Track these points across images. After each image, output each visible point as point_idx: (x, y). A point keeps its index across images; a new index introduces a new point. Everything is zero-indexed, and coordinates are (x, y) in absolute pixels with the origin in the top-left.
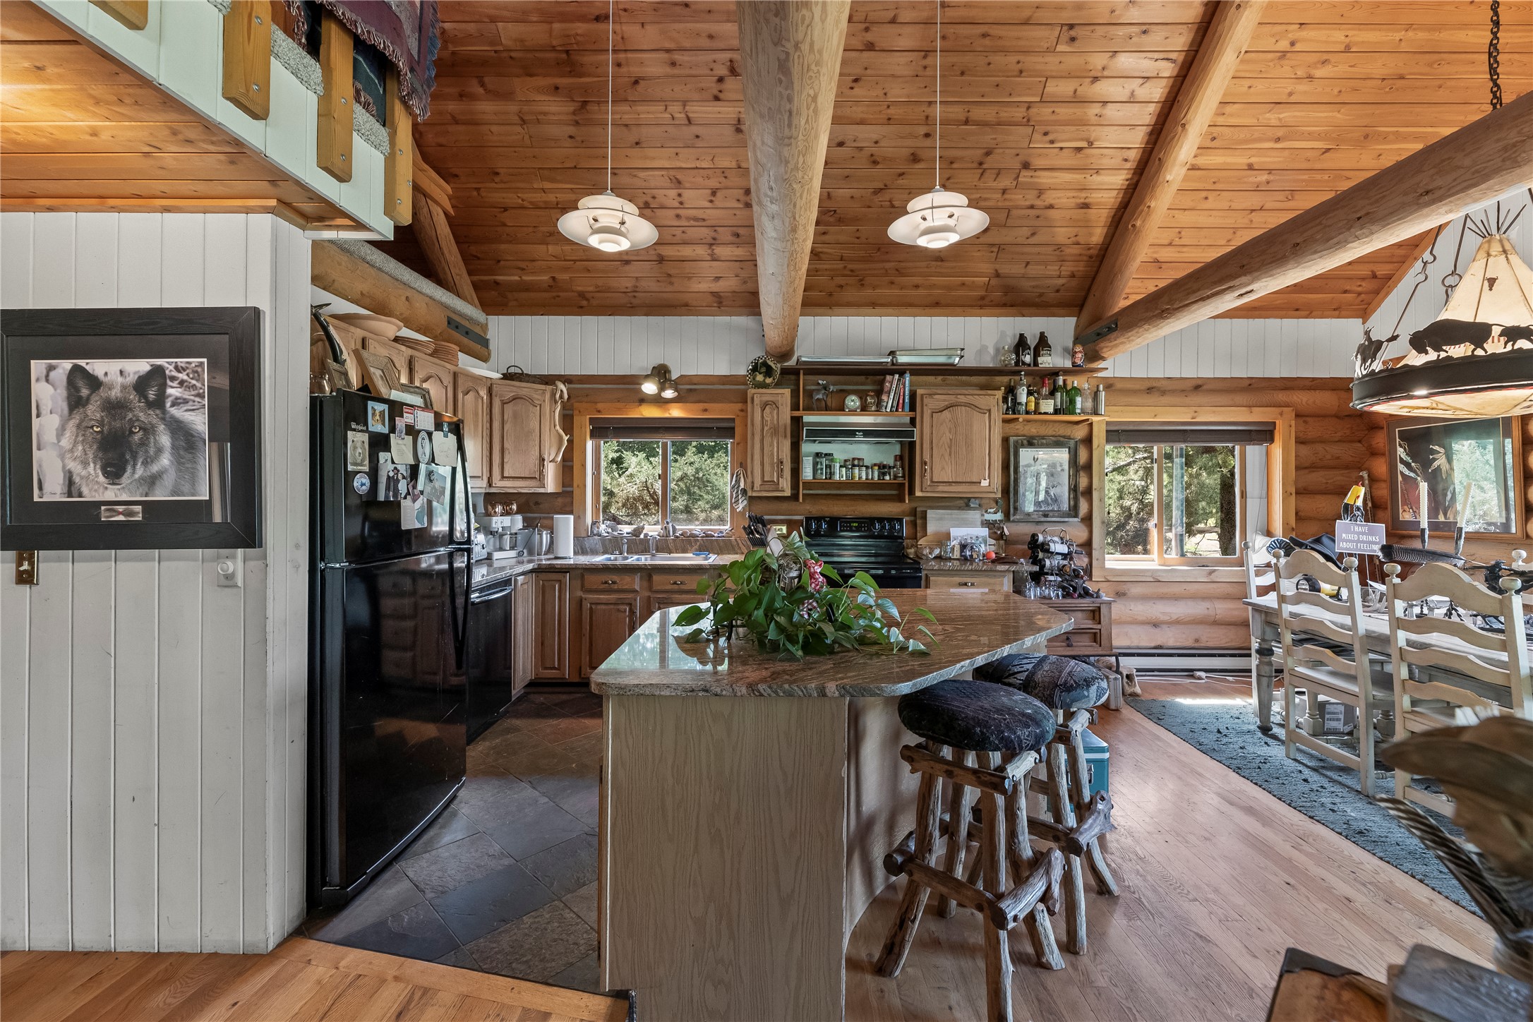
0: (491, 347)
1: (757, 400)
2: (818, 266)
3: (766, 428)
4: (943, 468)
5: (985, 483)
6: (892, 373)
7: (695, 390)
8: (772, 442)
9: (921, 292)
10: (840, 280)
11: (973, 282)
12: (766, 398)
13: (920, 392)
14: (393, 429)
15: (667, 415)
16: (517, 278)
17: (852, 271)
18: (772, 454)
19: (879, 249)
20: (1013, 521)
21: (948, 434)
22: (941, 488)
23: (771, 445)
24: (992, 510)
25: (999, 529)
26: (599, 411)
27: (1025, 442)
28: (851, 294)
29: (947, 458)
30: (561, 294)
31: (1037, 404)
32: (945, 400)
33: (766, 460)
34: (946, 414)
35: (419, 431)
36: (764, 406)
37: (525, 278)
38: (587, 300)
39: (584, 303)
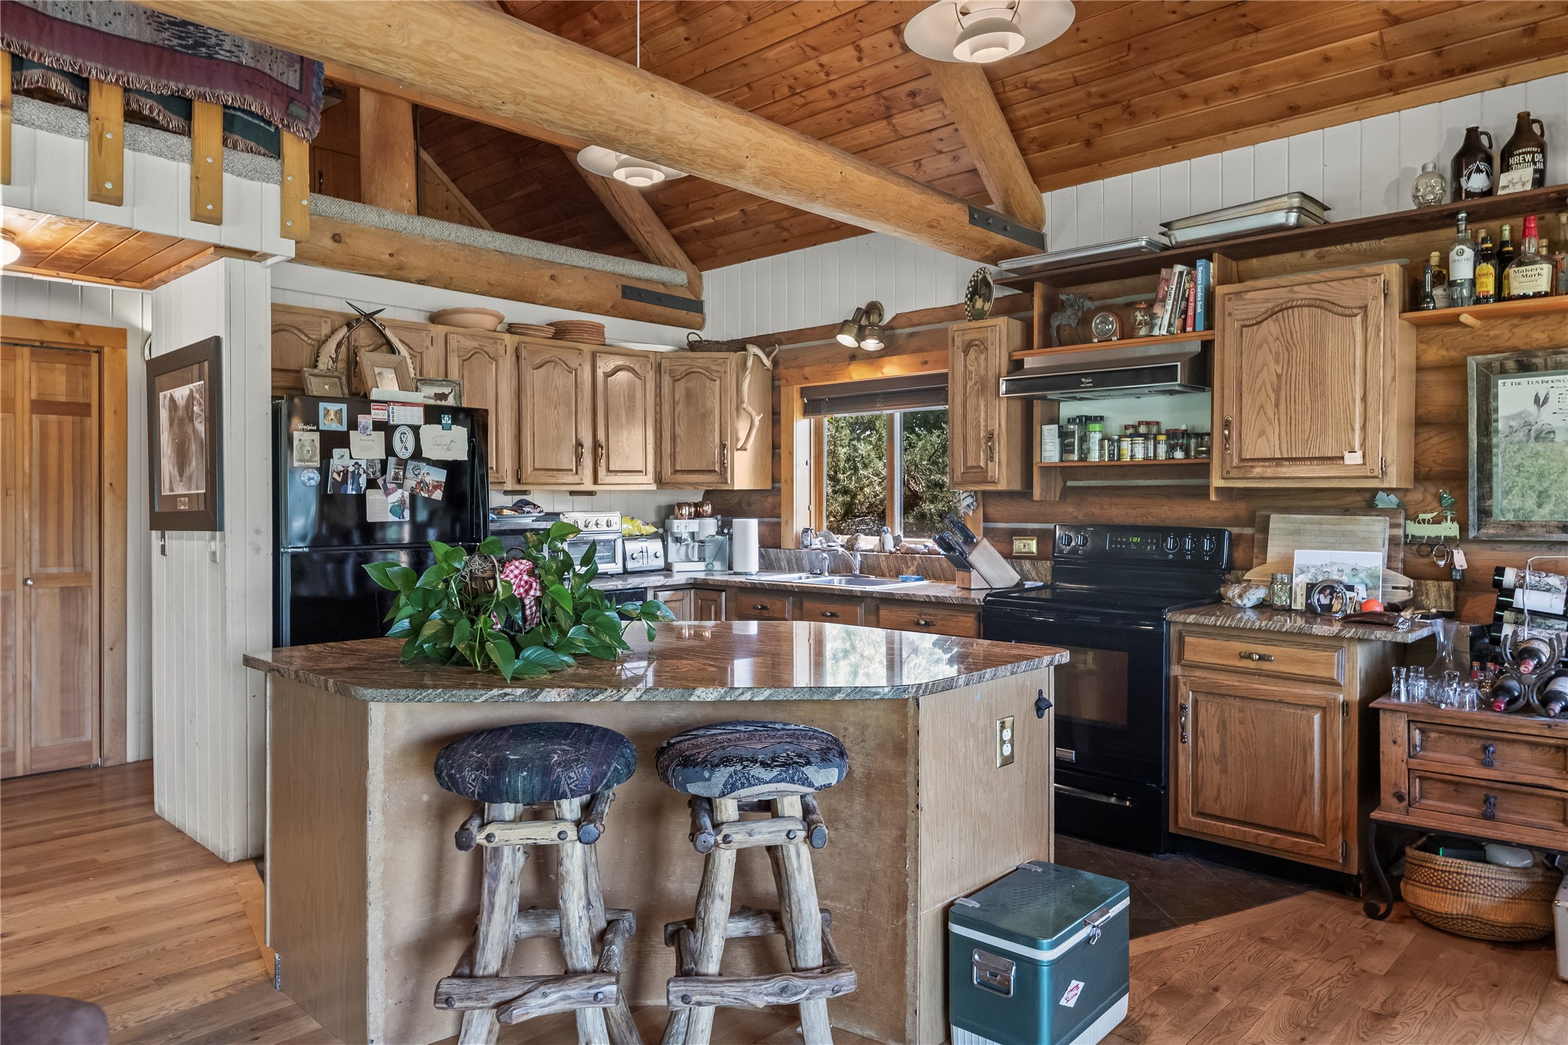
0: (706, 310)
1: (958, 342)
2: (1047, 105)
3: (970, 384)
4: (1262, 433)
5: (1353, 459)
6: (1169, 262)
7: (918, 333)
8: (978, 405)
9: (1246, 98)
10: (1096, 117)
11: (1347, 48)
12: (969, 337)
13: (1220, 290)
14: (353, 425)
15: (879, 376)
16: (710, 221)
17: (1102, 95)
18: (978, 424)
19: (1129, 48)
20: (1476, 540)
21: (1272, 365)
22: (1258, 471)
23: (977, 409)
24: (1428, 516)
25: (1441, 557)
26: (806, 378)
27: (1511, 364)
28: (1120, 136)
29: (1270, 410)
30: (759, 229)
31: (1500, 281)
32: (1267, 300)
33: (970, 434)
34: (1270, 327)
35: (396, 427)
36: (967, 347)
37: (717, 218)
38: (786, 229)
39: (785, 235)
